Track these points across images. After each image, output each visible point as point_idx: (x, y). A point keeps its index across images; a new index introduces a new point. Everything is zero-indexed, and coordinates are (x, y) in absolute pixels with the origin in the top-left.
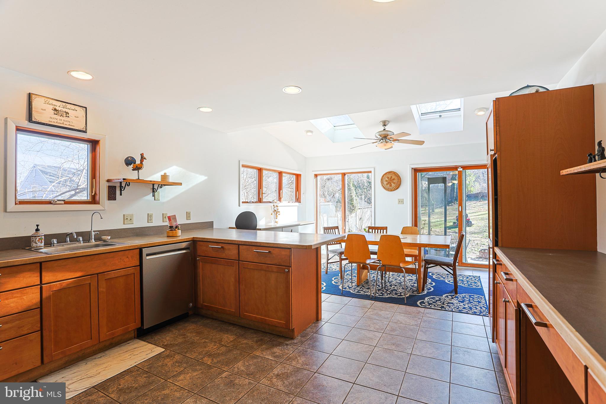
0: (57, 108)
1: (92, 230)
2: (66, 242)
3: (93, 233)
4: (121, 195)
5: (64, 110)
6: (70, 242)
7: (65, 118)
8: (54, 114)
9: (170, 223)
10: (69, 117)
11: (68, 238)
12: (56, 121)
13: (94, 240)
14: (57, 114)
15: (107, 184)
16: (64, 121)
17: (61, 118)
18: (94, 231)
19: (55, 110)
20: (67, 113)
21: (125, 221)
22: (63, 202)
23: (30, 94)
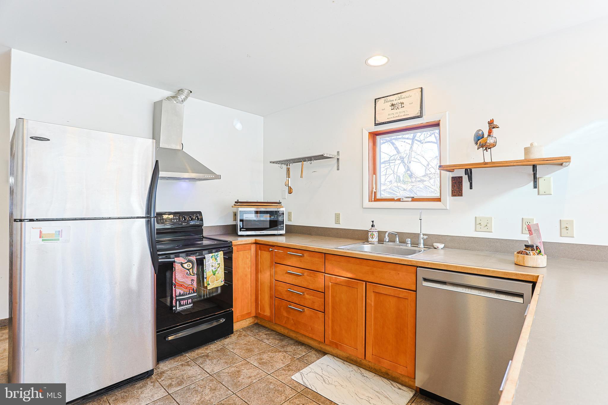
0: (394, 103)
1: (421, 233)
2: (395, 242)
3: (422, 236)
4: (471, 188)
5: (399, 101)
6: (400, 242)
7: (401, 110)
8: (392, 109)
10: (404, 107)
11: (398, 238)
12: (392, 116)
13: (424, 245)
14: (393, 109)
15: (451, 174)
16: (400, 112)
17: (398, 111)
18: (424, 235)
19: (393, 105)
20: (402, 103)
21: (478, 226)
22: (410, 199)
23: (375, 100)
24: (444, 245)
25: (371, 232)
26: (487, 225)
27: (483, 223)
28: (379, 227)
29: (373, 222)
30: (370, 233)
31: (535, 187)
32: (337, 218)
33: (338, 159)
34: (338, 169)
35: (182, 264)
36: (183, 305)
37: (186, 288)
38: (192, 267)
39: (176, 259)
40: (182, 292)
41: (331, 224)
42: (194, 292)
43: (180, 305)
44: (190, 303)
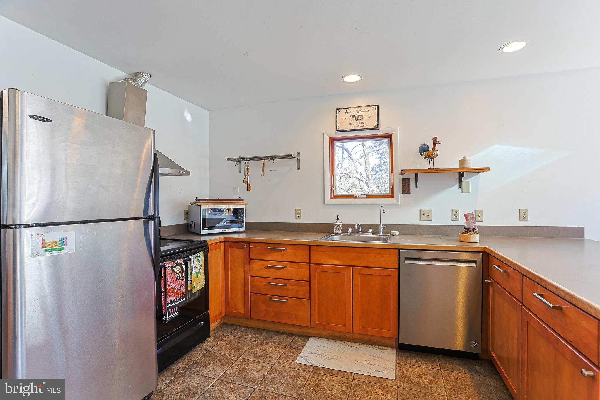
0: (354, 114)
1: (380, 223)
2: (358, 232)
3: (381, 226)
4: (417, 187)
5: (359, 114)
6: (362, 232)
7: (361, 121)
8: (352, 120)
9: (468, 224)
10: (363, 119)
11: (360, 229)
12: (353, 125)
13: (383, 234)
14: (354, 120)
15: (401, 177)
16: (360, 123)
17: (358, 122)
18: (383, 225)
19: (353, 116)
20: (362, 116)
21: (422, 216)
22: (365, 196)
23: (337, 110)
24: (399, 232)
25: (337, 224)
26: (428, 216)
27: (426, 215)
28: (344, 220)
29: (338, 216)
30: (336, 226)
31: (460, 187)
32: (298, 213)
33: (298, 159)
34: (298, 169)
35: (172, 268)
36: (172, 313)
37: (176, 294)
38: (182, 271)
39: (166, 263)
40: (173, 299)
41: (292, 219)
42: (183, 298)
43: (170, 314)
44: (177, 310)
